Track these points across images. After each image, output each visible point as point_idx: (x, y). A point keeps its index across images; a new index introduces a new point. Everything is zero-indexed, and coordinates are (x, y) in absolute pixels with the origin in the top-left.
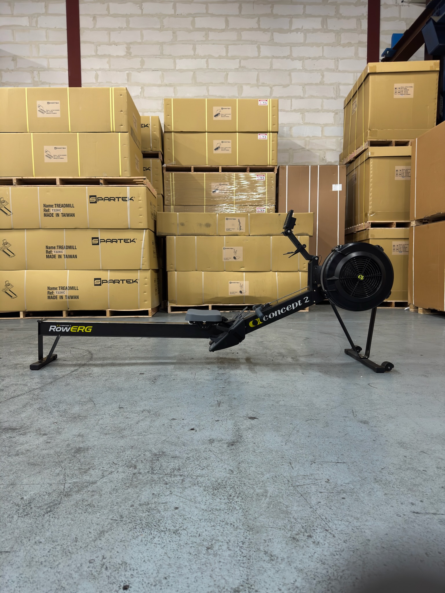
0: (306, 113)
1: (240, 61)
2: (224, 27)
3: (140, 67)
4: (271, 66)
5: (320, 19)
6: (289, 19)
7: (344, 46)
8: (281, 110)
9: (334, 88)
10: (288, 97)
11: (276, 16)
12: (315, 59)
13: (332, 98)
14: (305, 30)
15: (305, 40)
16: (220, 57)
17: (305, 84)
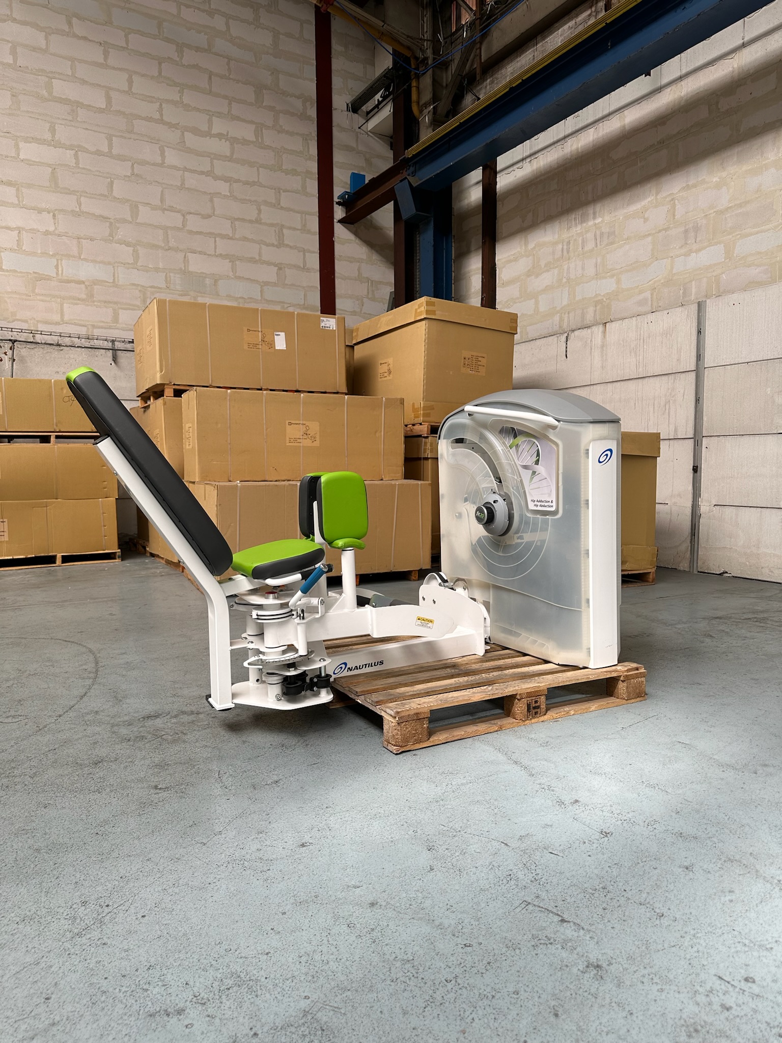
0: (237, 262)
1: (133, 165)
2: (104, 107)
4: (183, 183)
5: (254, 126)
6: (208, 117)
7: (287, 172)
8: (200, 253)
9: (275, 230)
10: (210, 234)
11: (187, 108)
12: (248, 184)
13: (273, 245)
14: (231, 137)
15: (232, 153)
16: (98, 153)
17: (235, 219)
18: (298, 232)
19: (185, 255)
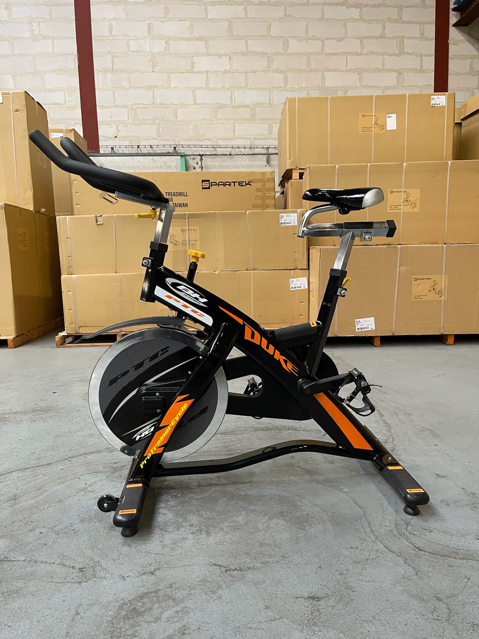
0: (363, 74)
1: (285, 8)
3: (164, 16)
4: (323, 15)
8: (335, 70)
9: (397, 42)
10: (343, 54)
12: (375, 7)
13: (395, 55)
17: (364, 38)
18: (417, 40)
19: (323, 74)
